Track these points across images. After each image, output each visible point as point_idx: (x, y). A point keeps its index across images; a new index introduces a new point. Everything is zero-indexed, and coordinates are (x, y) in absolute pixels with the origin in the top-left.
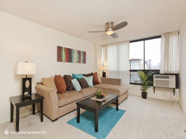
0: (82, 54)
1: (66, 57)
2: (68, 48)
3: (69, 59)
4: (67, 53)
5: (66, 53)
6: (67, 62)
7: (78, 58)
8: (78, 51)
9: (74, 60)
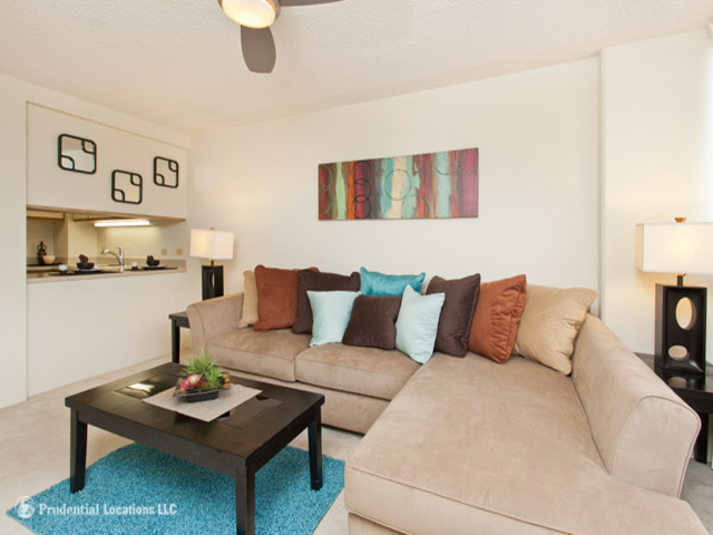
0: (443, 166)
1: (352, 199)
2: (358, 162)
3: (366, 205)
4: (355, 182)
5: (351, 181)
6: (357, 218)
7: (418, 191)
8: (416, 158)
9: (389, 205)
